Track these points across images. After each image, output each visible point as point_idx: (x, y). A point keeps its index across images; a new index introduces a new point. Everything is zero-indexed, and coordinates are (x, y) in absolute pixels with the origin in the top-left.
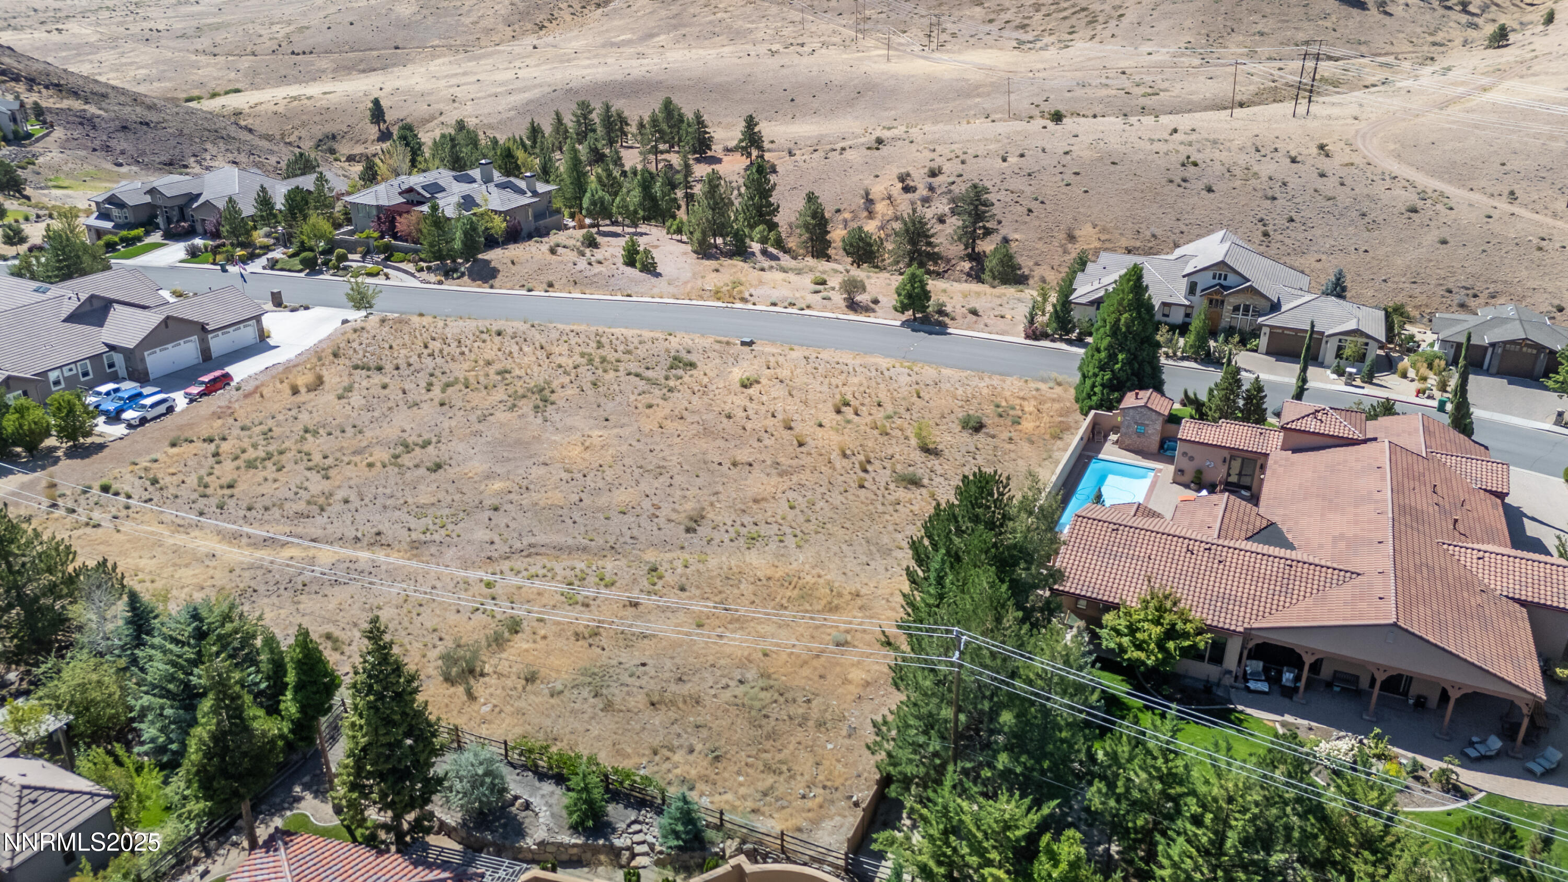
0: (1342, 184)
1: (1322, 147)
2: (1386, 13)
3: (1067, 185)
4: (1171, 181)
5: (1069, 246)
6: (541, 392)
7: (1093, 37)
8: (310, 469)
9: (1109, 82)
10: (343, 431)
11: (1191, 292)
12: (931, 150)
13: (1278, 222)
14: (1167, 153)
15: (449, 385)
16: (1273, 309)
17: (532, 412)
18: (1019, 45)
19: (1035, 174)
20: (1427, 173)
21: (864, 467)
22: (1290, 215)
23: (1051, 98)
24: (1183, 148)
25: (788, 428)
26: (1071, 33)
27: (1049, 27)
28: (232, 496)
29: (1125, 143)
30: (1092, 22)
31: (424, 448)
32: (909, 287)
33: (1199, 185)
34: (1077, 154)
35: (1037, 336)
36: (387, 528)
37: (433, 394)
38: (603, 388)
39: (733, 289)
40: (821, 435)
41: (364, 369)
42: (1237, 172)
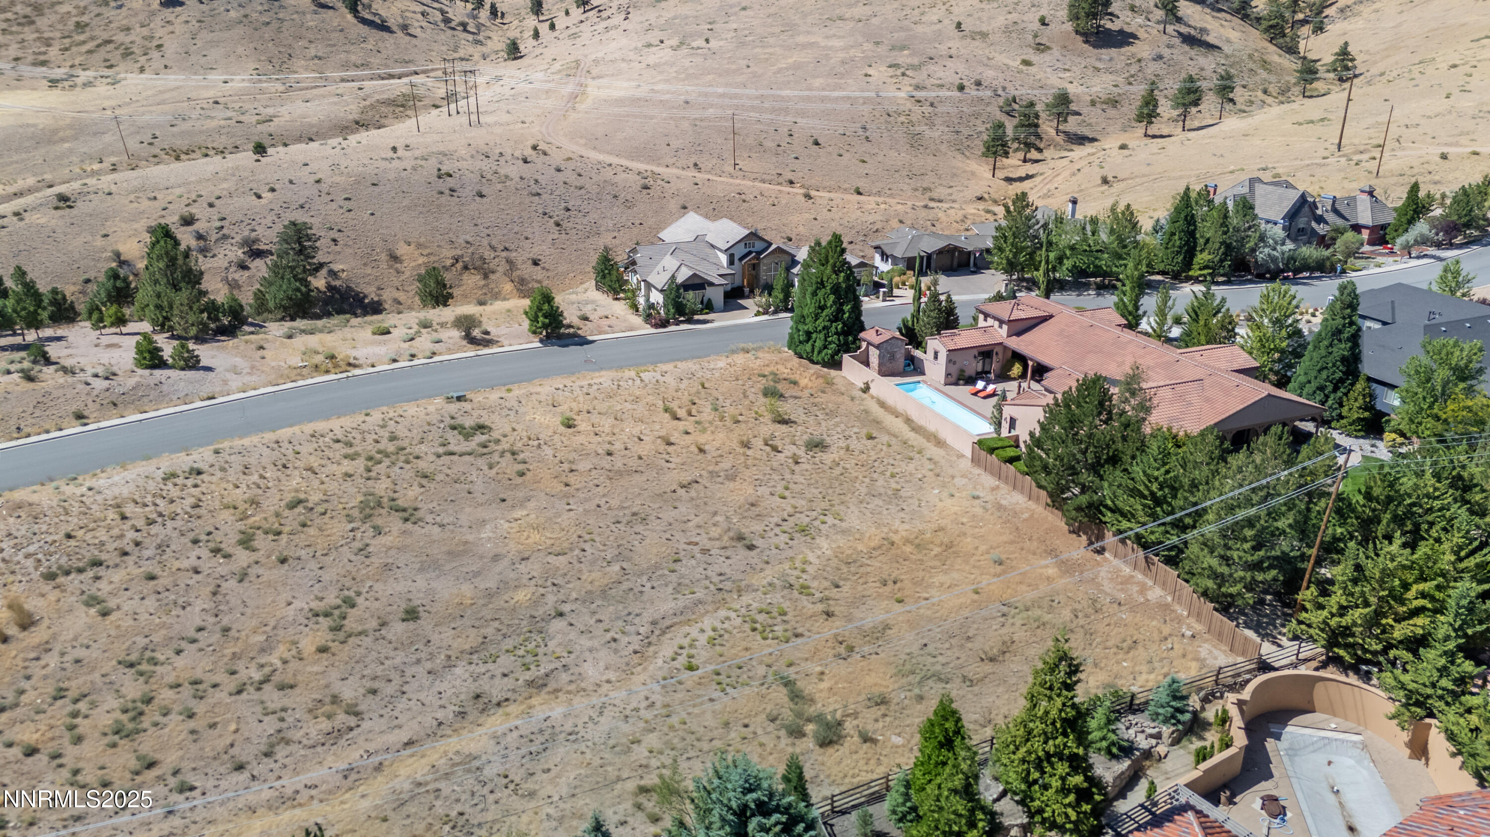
0: (580, 175)
1: (535, 148)
2: (411, 35)
3: (350, 211)
4: (442, 193)
5: (398, 265)
6: (379, 505)
7: (142, 70)
8: (239, 692)
9: (209, 113)
10: (194, 641)
11: (731, 262)
12: (150, 199)
13: (558, 213)
14: (414, 169)
15: (246, 542)
16: (794, 263)
17: (409, 525)
18: (54, 83)
19: (307, 206)
20: (627, 158)
21: (775, 449)
22: (563, 205)
23: (158, 134)
24: (423, 163)
25: (670, 444)
26: (111, 67)
27: (77, 62)
28: (176, 773)
29: (365, 165)
30: (127, 54)
31: (353, 606)
32: (546, 307)
33: (468, 192)
34: (329, 181)
35: (664, 324)
36: (474, 688)
37: (242, 557)
38: (440, 477)
39: (332, 357)
40: (702, 439)
41: (67, 573)
42: (489, 176)
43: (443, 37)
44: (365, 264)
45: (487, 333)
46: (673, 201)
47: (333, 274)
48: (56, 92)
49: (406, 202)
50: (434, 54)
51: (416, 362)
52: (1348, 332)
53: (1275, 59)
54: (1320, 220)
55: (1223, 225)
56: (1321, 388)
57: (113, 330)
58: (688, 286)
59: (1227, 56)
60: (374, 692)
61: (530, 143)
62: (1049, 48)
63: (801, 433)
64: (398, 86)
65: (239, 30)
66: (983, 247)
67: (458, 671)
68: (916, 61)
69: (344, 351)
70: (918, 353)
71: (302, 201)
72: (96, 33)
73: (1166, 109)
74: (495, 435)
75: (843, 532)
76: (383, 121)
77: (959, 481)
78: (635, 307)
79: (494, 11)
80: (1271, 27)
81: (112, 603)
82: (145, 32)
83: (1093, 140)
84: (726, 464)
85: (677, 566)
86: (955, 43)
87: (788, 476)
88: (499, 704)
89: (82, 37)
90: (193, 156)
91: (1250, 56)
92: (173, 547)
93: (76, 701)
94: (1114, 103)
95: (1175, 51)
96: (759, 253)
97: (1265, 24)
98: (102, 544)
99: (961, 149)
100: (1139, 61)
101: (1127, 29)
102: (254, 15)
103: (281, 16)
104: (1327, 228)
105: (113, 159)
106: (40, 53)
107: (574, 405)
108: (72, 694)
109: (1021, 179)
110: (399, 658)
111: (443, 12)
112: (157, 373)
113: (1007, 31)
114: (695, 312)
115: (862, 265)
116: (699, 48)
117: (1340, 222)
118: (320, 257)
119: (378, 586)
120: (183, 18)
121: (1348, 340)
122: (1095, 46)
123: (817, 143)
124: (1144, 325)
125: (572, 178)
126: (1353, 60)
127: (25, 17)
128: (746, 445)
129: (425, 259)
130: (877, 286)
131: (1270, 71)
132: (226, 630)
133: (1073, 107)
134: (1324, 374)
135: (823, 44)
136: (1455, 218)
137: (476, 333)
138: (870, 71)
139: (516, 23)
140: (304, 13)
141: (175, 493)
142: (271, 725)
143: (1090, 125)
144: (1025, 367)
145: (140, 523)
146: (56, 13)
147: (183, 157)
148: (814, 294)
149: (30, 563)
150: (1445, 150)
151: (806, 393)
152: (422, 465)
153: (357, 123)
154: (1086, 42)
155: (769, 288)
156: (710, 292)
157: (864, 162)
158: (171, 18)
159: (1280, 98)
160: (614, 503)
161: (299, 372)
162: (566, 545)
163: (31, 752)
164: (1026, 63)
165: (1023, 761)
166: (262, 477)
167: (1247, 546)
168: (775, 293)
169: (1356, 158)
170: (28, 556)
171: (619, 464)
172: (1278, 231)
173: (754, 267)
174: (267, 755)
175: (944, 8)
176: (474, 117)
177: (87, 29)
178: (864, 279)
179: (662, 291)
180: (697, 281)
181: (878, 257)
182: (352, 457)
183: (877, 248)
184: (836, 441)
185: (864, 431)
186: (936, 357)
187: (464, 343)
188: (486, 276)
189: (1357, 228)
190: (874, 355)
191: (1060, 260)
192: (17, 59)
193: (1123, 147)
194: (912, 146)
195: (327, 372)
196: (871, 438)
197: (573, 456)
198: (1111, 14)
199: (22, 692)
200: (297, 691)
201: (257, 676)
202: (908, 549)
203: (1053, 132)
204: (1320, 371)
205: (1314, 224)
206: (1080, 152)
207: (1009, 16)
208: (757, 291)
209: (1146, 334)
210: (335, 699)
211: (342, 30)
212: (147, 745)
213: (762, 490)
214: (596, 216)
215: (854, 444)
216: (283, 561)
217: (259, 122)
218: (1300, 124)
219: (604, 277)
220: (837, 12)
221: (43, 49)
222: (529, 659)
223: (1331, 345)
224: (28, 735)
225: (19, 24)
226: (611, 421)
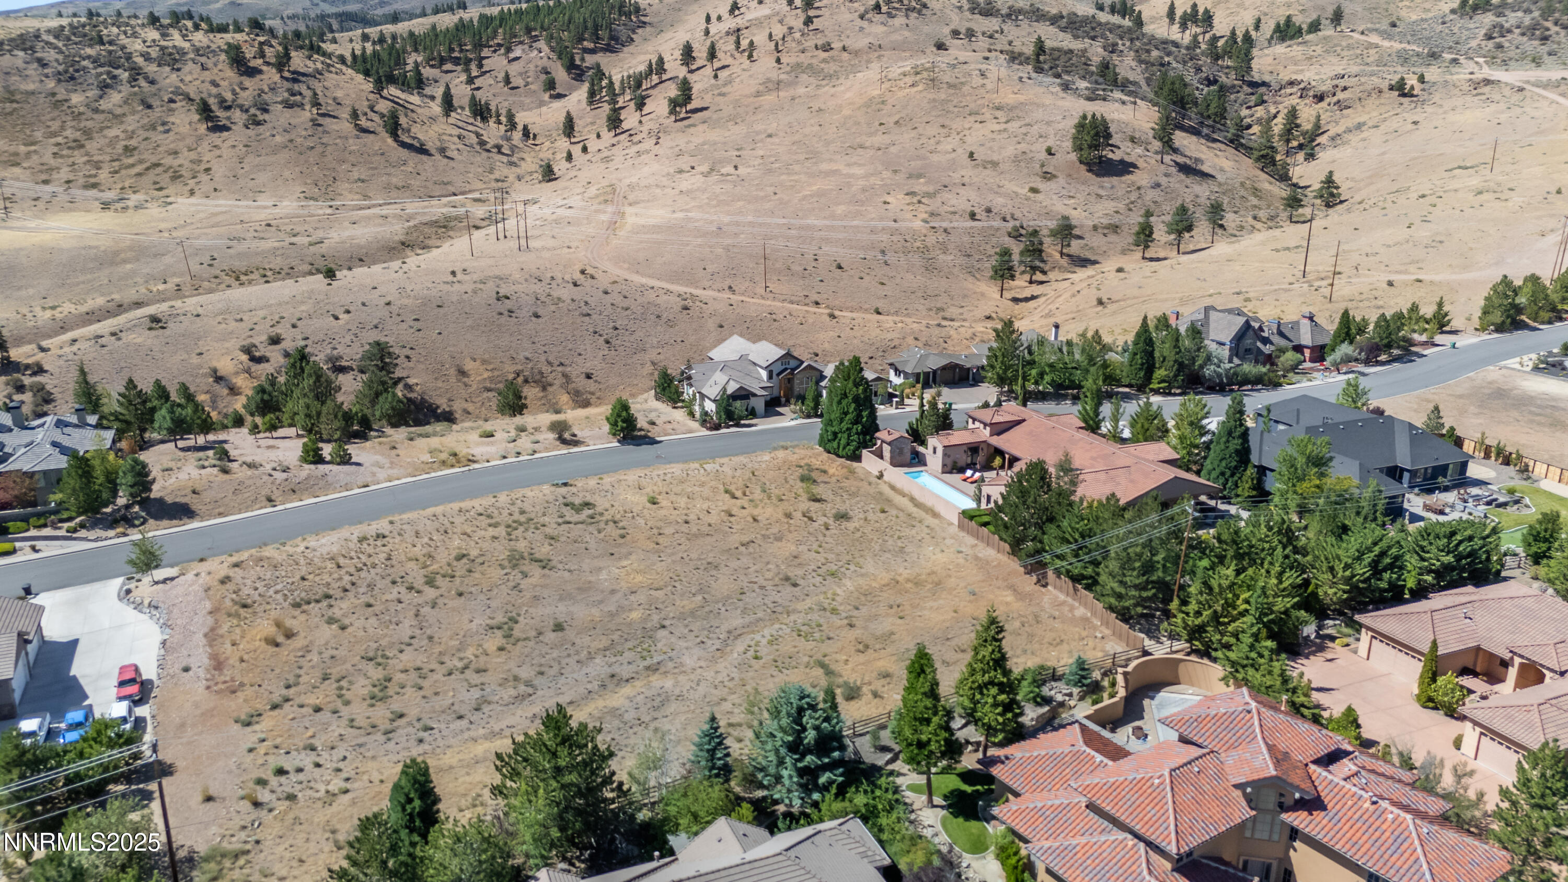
0: (625, 297)
1: (583, 272)
2: (448, 158)
3: (419, 330)
4: (501, 314)
5: (466, 379)
6: (523, 558)
7: (192, 193)
8: (450, 674)
9: (262, 235)
10: (410, 645)
11: (770, 377)
12: (237, 321)
13: (608, 332)
14: (475, 292)
15: (430, 582)
16: (822, 378)
17: (546, 571)
18: (106, 206)
19: (380, 326)
20: (667, 281)
21: (811, 519)
22: (612, 325)
23: (216, 255)
24: (482, 286)
25: (731, 515)
26: (160, 189)
27: (127, 184)
28: (419, 720)
29: (428, 289)
30: (176, 177)
31: (516, 622)
32: (624, 414)
33: (525, 313)
34: (398, 303)
35: (717, 427)
36: (610, 671)
37: (430, 593)
38: (563, 539)
39: (455, 455)
40: (755, 512)
41: (309, 603)
42: (543, 299)
43: (479, 159)
44: (436, 379)
45: (575, 435)
46: (710, 321)
47: (408, 387)
48: (109, 214)
49: (469, 323)
50: (471, 175)
51: (521, 458)
52: (1240, 430)
53: (1266, 186)
54: (1266, 341)
55: (1176, 346)
56: (1223, 474)
57: (268, 434)
58: (735, 397)
59: (1220, 184)
60: (542, 673)
61: (578, 267)
62: (1055, 176)
63: (830, 509)
64: (438, 209)
65: (284, 155)
66: (979, 364)
67: (597, 661)
68: (931, 189)
69: (463, 451)
70: (921, 449)
71: (375, 322)
72: (145, 156)
73: (1161, 234)
74: (599, 509)
75: (862, 575)
76: (427, 242)
77: (948, 542)
78: (692, 414)
79: (526, 133)
80: (1263, 156)
81: (346, 621)
82: (193, 155)
83: (1095, 262)
84: (774, 530)
85: (743, 597)
86: (968, 172)
87: (821, 538)
88: (627, 681)
89: (130, 161)
90: (251, 277)
91: (1242, 184)
92: (379, 586)
93: (338, 681)
94: (1115, 228)
95: (1171, 180)
96: (793, 370)
97: (1256, 154)
98: (328, 584)
99: (972, 272)
100: (1139, 188)
101: (1127, 159)
102: (299, 140)
103: (324, 140)
104: (1273, 348)
105: (177, 280)
106: (90, 176)
107: (655, 488)
108: (334, 677)
109: (1027, 300)
110: (555, 654)
111: (478, 135)
112: (321, 467)
113: (1016, 160)
114: (742, 418)
115: (878, 379)
116: (728, 175)
117: (1283, 343)
118: (398, 373)
119: (530, 610)
120: (230, 143)
121: (1239, 437)
122: (1098, 175)
123: (840, 267)
124: (1104, 430)
125: (618, 300)
126: (1337, 188)
127: (75, 141)
128: (789, 516)
129: (490, 374)
130: (891, 396)
131: (1260, 198)
132: (431, 638)
133: (1076, 232)
134: (1224, 464)
135: (845, 172)
136: (1378, 340)
137: (567, 436)
138: (889, 199)
139: (547, 144)
140: (347, 138)
141: (370, 550)
142: (476, 693)
143: (1092, 248)
144: (1004, 459)
145: (352, 570)
146: (105, 137)
147: (243, 278)
148: (839, 403)
149: (279, 597)
150: (1392, 277)
151: (834, 479)
152: (548, 530)
153: (403, 244)
154: (1089, 171)
155: (802, 398)
156: (753, 402)
157: (883, 284)
158: (218, 142)
159: (1270, 223)
160: (694, 556)
161: (429, 467)
162: (662, 583)
163: (318, 710)
164: (1034, 190)
165: (971, 688)
166: (431, 539)
167: (1135, 573)
168: (807, 402)
169: (1317, 284)
170: (276, 592)
171: (694, 530)
172: (1225, 352)
173: (790, 381)
174: (476, 710)
175: (958, 138)
176: (523, 242)
177: (136, 153)
178: (880, 391)
179: (714, 401)
180: (743, 393)
181: (892, 372)
182: (495, 525)
183: (891, 365)
184: (858, 515)
185: (878, 507)
186: (935, 452)
187: (558, 443)
188: (544, 389)
189: (1298, 349)
190: (887, 449)
191: (1042, 375)
192: (68, 182)
193: (1120, 270)
194: (927, 269)
195: (452, 466)
196: (883, 511)
197: (660, 524)
198: (1112, 145)
199: (299, 676)
200: (489, 673)
201: (460, 665)
202: (909, 585)
203: (1058, 256)
204: (1221, 460)
205: (1259, 344)
206: (1082, 274)
207: (1019, 146)
208: (793, 401)
209: (1104, 436)
210: (516, 678)
211: (382, 154)
212: (396, 705)
213: (801, 548)
214: (641, 334)
215: (870, 516)
216: (461, 595)
217: (311, 244)
218: (1277, 251)
219: (664, 389)
220: (858, 140)
221: (93, 172)
222: (645, 653)
223: (1228, 441)
224: (312, 700)
225: (69, 148)
226: (685, 499)
